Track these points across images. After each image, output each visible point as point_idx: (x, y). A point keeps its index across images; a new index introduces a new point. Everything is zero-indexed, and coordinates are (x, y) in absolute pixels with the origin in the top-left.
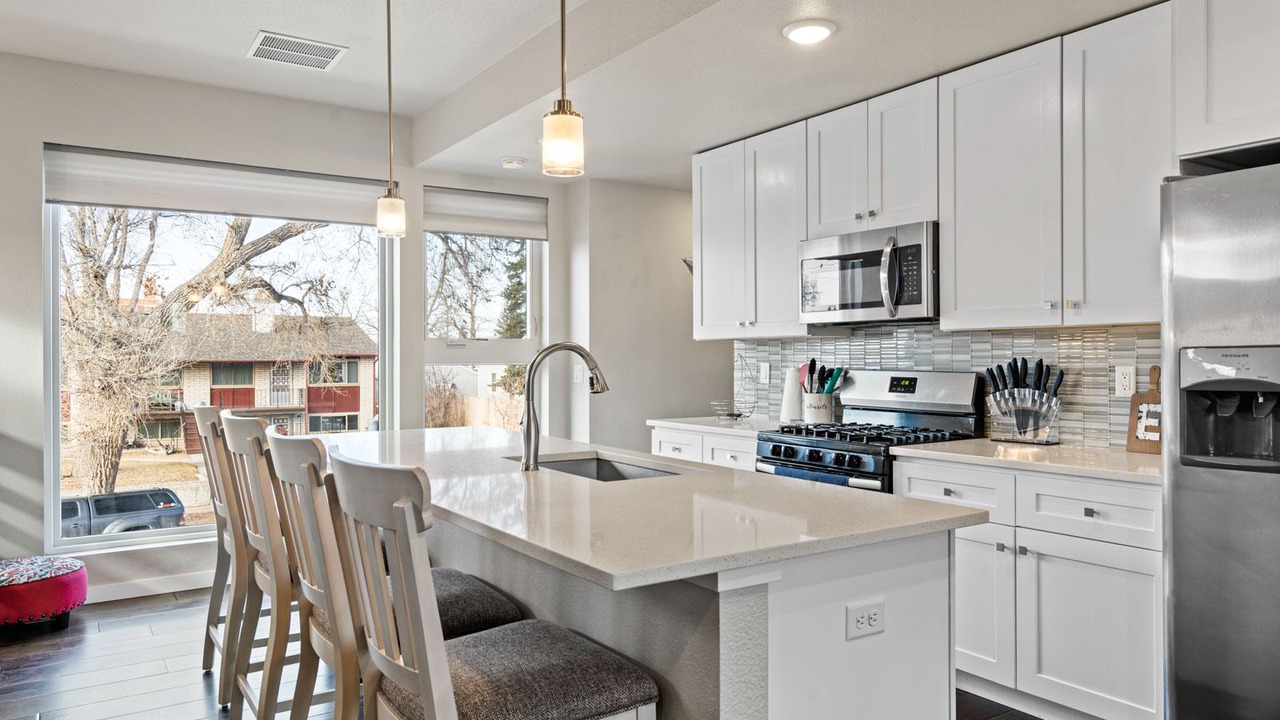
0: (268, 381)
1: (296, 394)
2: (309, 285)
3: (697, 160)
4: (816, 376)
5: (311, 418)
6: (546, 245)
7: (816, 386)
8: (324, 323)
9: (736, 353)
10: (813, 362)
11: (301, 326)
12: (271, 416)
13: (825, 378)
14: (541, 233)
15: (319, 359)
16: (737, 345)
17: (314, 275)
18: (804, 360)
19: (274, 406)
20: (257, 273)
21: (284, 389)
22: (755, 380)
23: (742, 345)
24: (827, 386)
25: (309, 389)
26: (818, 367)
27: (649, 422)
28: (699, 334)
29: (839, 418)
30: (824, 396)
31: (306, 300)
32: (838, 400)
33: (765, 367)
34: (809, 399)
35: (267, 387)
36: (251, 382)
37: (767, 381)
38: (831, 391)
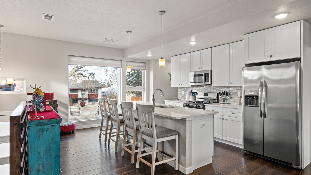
0: (81, 93)
1: (86, 95)
2: (90, 74)
3: (172, 58)
4: (192, 93)
5: (89, 100)
6: (145, 71)
7: (192, 95)
8: (92, 81)
9: (178, 89)
10: (191, 91)
11: (88, 82)
12: (81, 99)
13: (193, 94)
14: (144, 68)
15: (92, 88)
16: (178, 88)
17: (91, 72)
18: (189, 90)
19: (82, 97)
20: (80, 72)
21: (84, 94)
22: (181, 93)
23: (179, 88)
24: (193, 95)
25: (89, 94)
26: (192, 92)
27: (164, 100)
28: (172, 86)
29: (195, 100)
30: (193, 96)
31: (89, 77)
32: (195, 97)
33: (183, 92)
34: (191, 97)
35: (80, 94)
36: (77, 93)
37: (183, 94)
38: (194, 95)
